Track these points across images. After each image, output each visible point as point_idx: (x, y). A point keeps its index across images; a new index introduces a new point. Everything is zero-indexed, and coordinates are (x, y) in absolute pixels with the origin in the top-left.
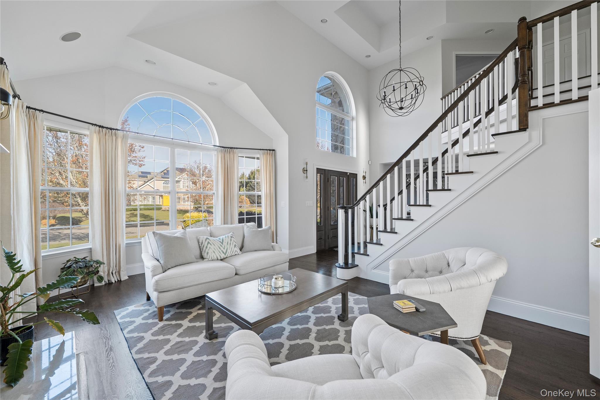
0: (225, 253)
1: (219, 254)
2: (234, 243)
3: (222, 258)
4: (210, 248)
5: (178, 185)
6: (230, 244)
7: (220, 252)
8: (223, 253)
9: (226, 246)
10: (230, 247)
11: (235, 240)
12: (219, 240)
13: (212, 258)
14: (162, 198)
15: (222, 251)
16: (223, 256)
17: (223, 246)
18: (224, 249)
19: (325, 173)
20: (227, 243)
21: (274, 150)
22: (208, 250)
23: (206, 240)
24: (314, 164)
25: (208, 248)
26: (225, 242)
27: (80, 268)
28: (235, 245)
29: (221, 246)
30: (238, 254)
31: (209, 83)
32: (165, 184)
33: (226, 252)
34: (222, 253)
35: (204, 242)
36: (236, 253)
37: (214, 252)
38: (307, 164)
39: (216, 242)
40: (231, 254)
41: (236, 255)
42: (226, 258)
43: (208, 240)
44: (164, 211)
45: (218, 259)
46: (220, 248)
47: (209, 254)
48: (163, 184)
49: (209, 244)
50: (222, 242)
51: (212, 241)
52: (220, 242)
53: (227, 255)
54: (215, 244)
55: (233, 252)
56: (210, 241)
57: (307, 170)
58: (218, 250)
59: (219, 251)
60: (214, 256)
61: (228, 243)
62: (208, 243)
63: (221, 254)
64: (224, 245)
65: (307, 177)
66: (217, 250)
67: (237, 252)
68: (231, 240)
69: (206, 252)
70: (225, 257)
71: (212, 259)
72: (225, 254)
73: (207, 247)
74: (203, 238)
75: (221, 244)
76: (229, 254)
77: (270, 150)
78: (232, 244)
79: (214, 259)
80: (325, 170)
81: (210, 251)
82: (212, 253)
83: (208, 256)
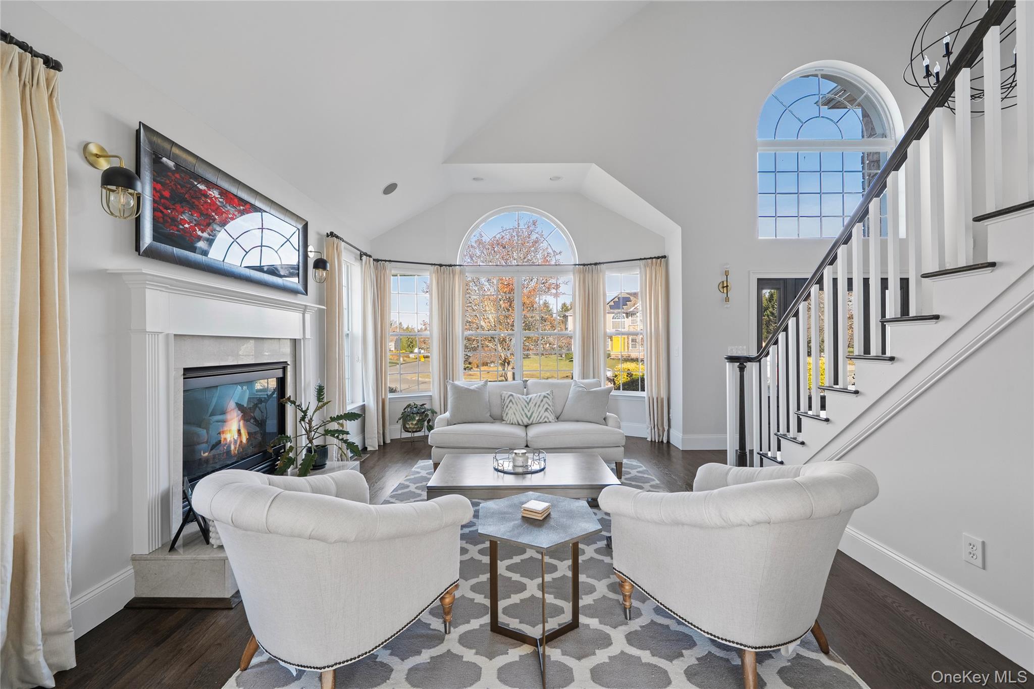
0: (529, 416)
1: (521, 417)
2: (546, 406)
3: (526, 424)
4: (511, 407)
5: (634, 320)
6: (539, 406)
7: (522, 415)
8: (527, 416)
9: (531, 409)
10: (537, 410)
11: (548, 401)
12: (526, 399)
13: (510, 420)
14: (611, 340)
15: (525, 413)
16: (526, 421)
17: (528, 408)
18: (529, 411)
19: (785, 287)
20: (534, 404)
21: (665, 257)
22: (509, 410)
23: (508, 397)
24: (749, 272)
25: (509, 408)
26: (533, 403)
27: (412, 413)
28: (547, 409)
29: (526, 407)
30: (550, 422)
31: (551, 179)
32: (615, 318)
33: (531, 416)
34: (524, 416)
35: (506, 399)
36: (546, 419)
37: (515, 414)
38: (727, 274)
39: (520, 402)
40: (537, 420)
41: (546, 422)
42: (532, 424)
43: (511, 397)
44: (613, 359)
45: (519, 424)
46: (523, 410)
47: (508, 415)
48: (613, 319)
49: (511, 403)
50: (528, 402)
51: (516, 400)
52: (526, 401)
53: (533, 421)
54: (518, 403)
55: (541, 418)
56: (514, 398)
57: (727, 286)
58: (520, 411)
59: (521, 413)
60: (513, 419)
61: (536, 404)
62: (511, 401)
63: (523, 418)
64: (530, 406)
65: (727, 299)
66: (518, 411)
67: (548, 418)
68: (542, 401)
69: (506, 413)
70: (530, 422)
71: (511, 423)
72: (529, 419)
73: (507, 407)
74: (507, 394)
75: (527, 405)
76: (535, 418)
77: (658, 258)
78: (542, 405)
79: (514, 423)
80: (785, 280)
81: (511, 412)
82: (512, 414)
83: (507, 417)
